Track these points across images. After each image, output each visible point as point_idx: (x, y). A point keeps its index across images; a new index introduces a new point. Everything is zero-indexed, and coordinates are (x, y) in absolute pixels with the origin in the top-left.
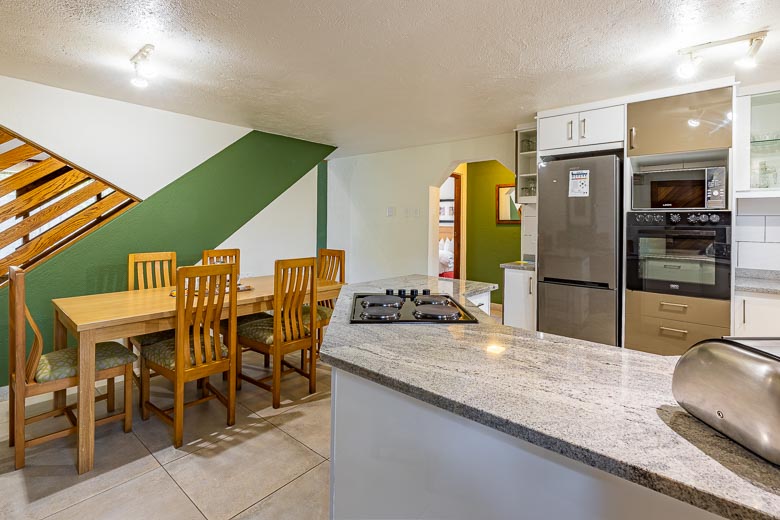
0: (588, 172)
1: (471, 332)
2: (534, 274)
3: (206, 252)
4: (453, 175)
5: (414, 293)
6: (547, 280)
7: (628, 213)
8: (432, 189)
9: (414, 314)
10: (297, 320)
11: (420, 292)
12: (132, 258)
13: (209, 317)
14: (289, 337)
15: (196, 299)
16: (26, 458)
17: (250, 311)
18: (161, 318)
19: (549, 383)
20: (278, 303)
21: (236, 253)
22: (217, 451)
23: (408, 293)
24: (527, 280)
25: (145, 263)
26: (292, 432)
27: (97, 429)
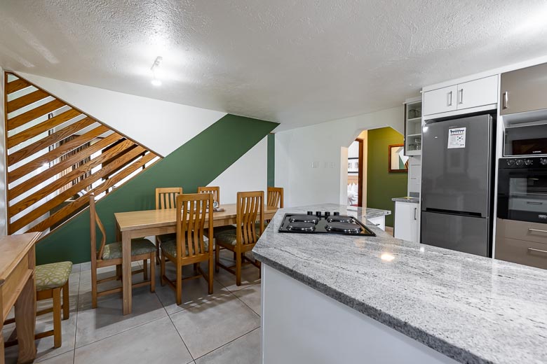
0: (465, 129)
1: (370, 242)
2: (418, 206)
3: (199, 188)
4: (357, 140)
5: (327, 214)
6: (428, 210)
7: (500, 160)
8: (343, 149)
9: (326, 228)
10: (252, 231)
11: (332, 214)
12: (157, 191)
13: (197, 226)
14: (247, 242)
15: (188, 215)
16: (98, 302)
17: (222, 224)
18: (168, 226)
19: (444, 290)
20: (239, 219)
21: (217, 189)
22: (201, 310)
23: (323, 214)
24: (413, 210)
25: (165, 194)
26: (246, 302)
27: (133, 290)
